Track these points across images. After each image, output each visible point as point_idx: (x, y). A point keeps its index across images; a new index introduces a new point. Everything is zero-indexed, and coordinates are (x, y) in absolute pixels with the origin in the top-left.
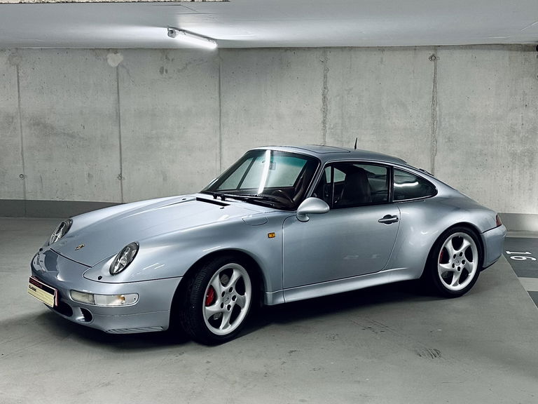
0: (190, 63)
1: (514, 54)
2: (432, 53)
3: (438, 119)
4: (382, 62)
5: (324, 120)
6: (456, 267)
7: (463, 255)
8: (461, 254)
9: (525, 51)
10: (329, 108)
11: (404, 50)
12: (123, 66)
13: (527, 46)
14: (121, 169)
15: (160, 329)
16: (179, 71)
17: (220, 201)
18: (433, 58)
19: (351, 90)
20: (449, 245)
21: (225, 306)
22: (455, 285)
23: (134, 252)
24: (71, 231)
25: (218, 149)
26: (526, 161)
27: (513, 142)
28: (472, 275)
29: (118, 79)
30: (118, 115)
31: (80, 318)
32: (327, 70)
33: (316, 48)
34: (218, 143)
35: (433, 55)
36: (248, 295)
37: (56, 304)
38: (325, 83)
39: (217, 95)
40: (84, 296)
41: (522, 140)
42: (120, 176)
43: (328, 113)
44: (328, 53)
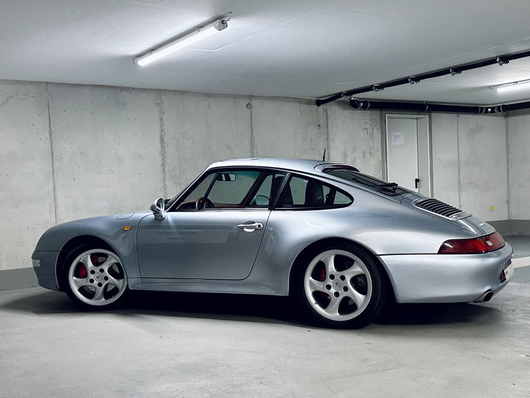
1: (302, 106)
2: (247, 101)
4: (209, 107)
5: (163, 163)
10: (166, 151)
13: (310, 100)
19: (185, 133)
32: (162, 112)
33: (151, 90)
35: (249, 104)
38: (162, 125)
43: (166, 155)
44: (162, 96)
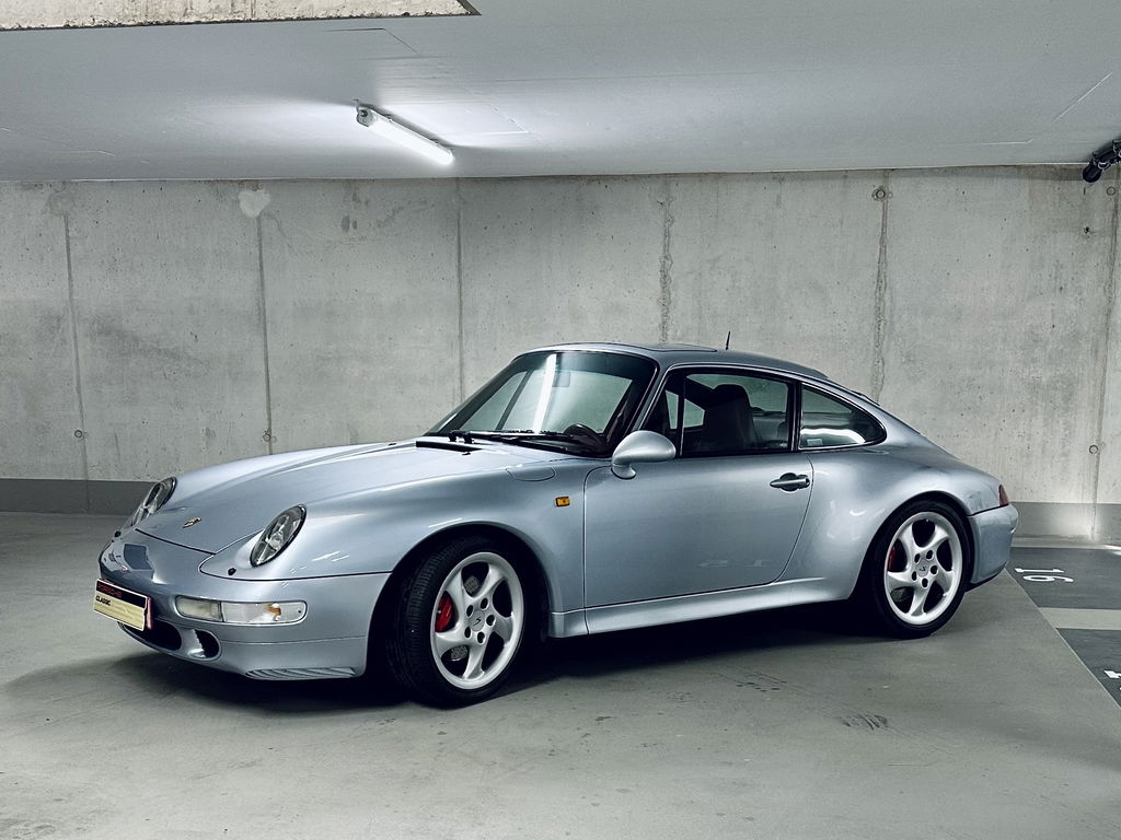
0: (401, 208)
1: (1039, 184)
2: (878, 184)
3: (887, 318)
4: (778, 204)
5: (664, 322)
6: (920, 580)
7: (934, 556)
8: (929, 554)
9: (1060, 179)
10: (673, 296)
11: (823, 178)
12: (270, 216)
13: (1064, 169)
14: (270, 420)
15: (347, 673)
16: (379, 224)
17: (463, 444)
18: (881, 194)
19: (716, 260)
20: (907, 536)
21: (474, 635)
22: (917, 613)
23: (295, 525)
24: (175, 498)
25: (457, 381)
26: (1059, 401)
27: (1034, 361)
28: (949, 596)
29: (260, 241)
30: (262, 312)
31: (195, 651)
32: (670, 220)
33: (649, 176)
34: (457, 370)
35: (881, 189)
36: (517, 617)
37: (149, 626)
38: (666, 247)
39: (455, 273)
40: (201, 607)
41: (1050, 358)
42: (268, 433)
43: (671, 307)
44: (673, 186)
